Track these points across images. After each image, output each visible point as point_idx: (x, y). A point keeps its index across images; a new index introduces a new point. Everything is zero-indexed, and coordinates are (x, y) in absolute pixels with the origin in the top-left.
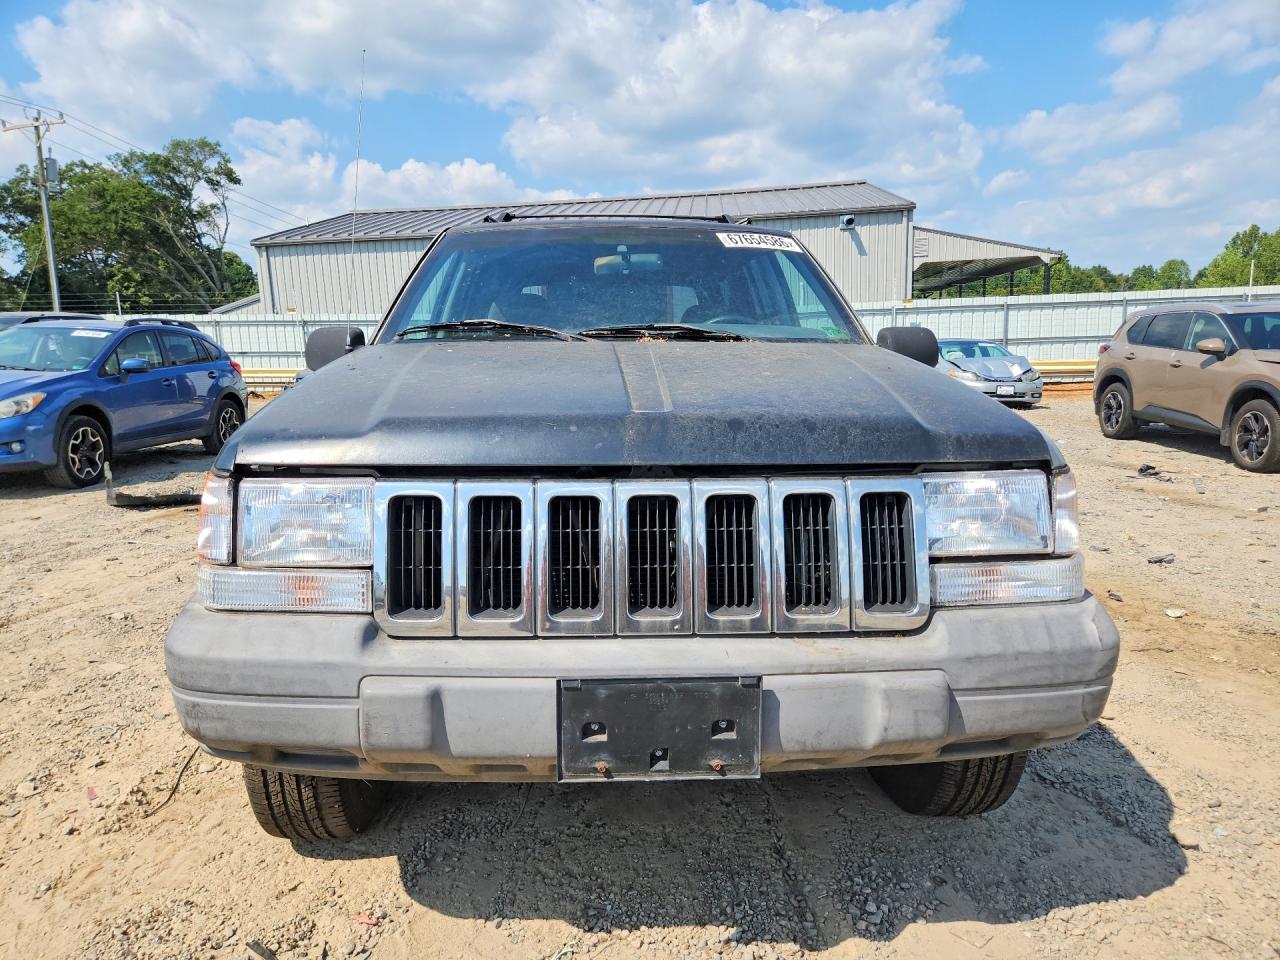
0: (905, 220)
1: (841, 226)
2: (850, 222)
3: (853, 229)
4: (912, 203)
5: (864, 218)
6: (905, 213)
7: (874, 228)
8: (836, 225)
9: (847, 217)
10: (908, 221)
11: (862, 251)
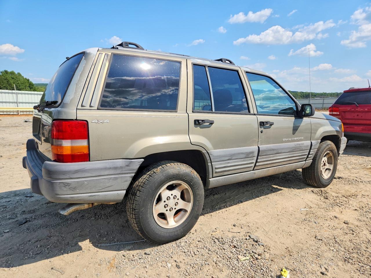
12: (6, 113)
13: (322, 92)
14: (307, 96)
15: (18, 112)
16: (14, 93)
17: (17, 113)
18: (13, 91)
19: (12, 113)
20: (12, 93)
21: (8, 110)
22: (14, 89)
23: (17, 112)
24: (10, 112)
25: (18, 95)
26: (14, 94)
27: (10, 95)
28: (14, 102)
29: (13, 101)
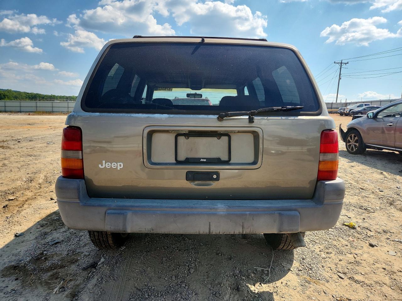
13: (50, 94)
14: (34, 97)
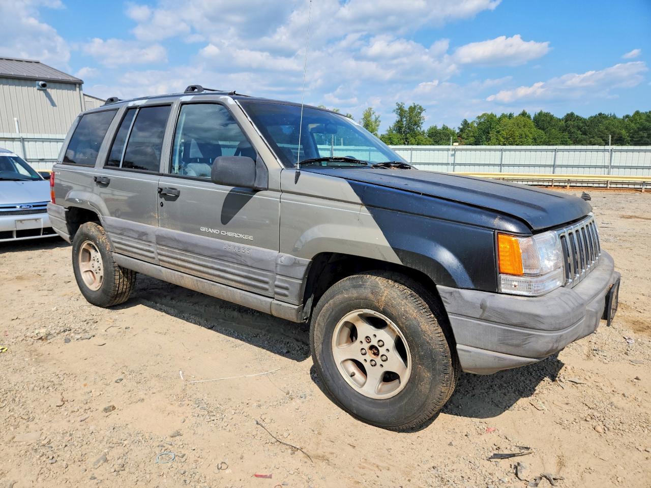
0: (78, 89)
1: (37, 87)
2: (44, 85)
3: (46, 90)
4: (81, 81)
5: (52, 85)
6: (78, 86)
7: (60, 91)
8: (34, 86)
9: (41, 83)
10: (80, 90)
11: (53, 104)
12: (586, 185)
15: (607, 184)
16: (607, 151)
17: (606, 186)
18: (607, 147)
19: (597, 185)
20: (605, 150)
21: (591, 179)
22: (607, 144)
23: (605, 184)
24: (593, 182)
25: (614, 153)
26: (606, 153)
27: (601, 154)
28: (605, 166)
29: (603, 165)
